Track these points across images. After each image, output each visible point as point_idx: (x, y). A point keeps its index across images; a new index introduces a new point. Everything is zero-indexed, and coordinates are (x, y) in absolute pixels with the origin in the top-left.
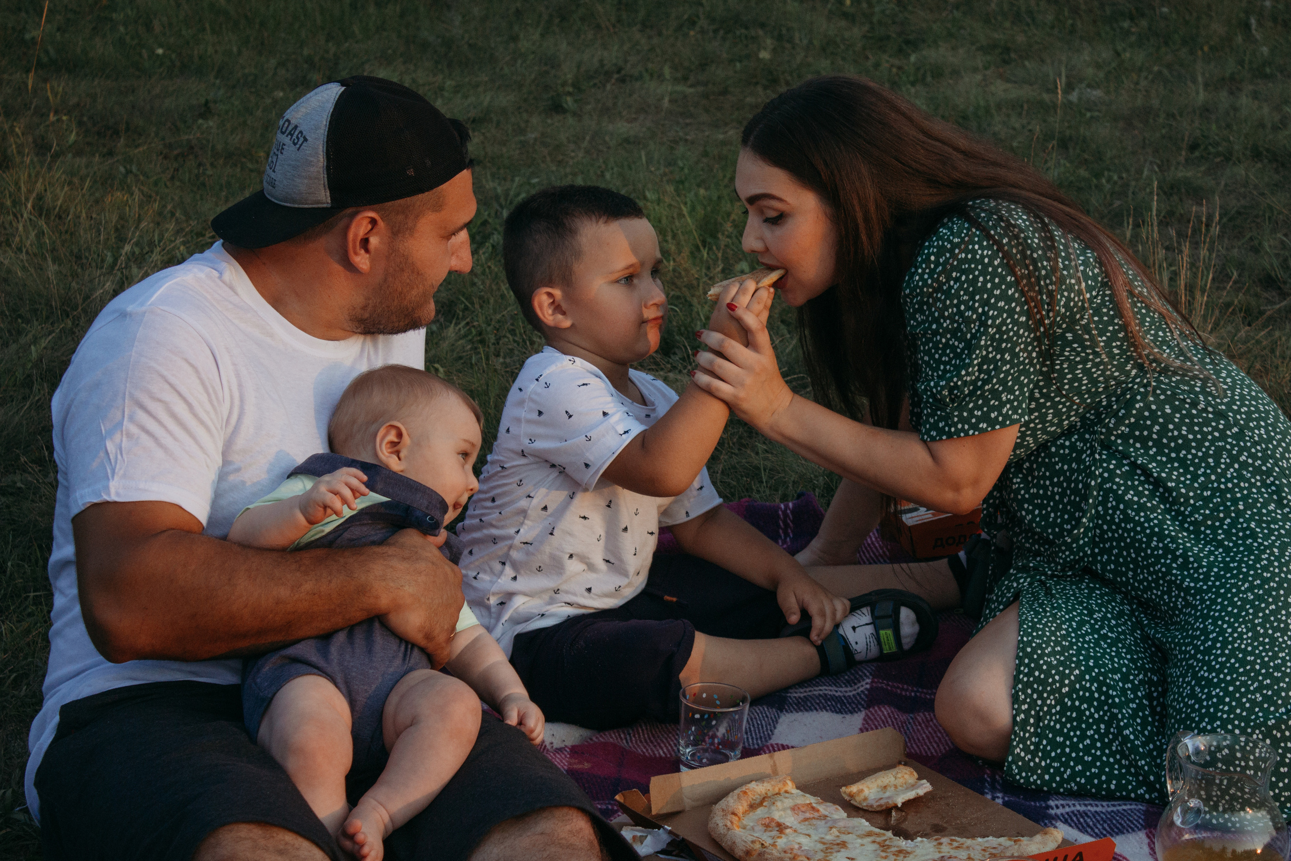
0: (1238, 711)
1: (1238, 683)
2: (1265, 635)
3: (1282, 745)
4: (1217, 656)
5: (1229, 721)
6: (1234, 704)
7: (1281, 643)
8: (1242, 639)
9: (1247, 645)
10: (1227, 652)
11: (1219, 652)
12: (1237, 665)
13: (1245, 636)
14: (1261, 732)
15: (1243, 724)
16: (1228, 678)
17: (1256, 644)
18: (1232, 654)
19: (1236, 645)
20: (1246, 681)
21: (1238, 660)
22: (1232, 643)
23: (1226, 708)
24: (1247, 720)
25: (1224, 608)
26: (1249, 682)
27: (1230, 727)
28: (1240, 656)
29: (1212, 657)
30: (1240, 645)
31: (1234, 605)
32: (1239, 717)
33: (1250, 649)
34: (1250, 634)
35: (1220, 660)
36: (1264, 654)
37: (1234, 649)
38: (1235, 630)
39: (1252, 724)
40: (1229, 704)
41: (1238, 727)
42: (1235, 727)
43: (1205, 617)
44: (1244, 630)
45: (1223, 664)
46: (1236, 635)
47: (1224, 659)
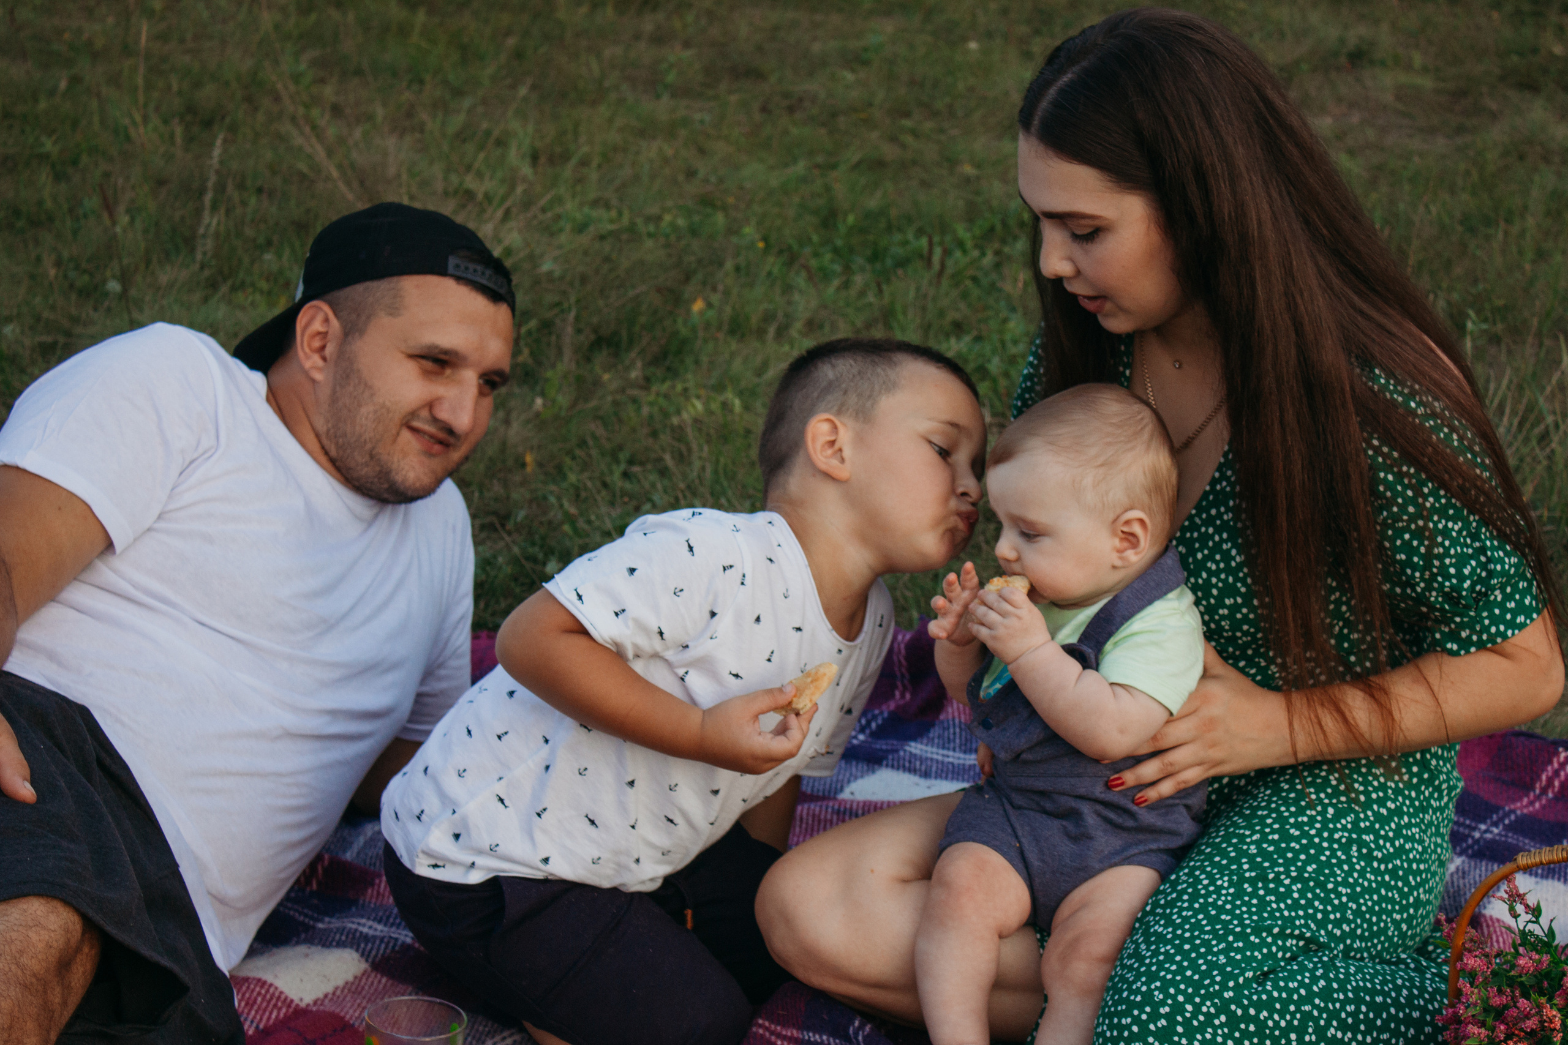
0: (1189, 973)
1: (1198, 942)
2: (1254, 894)
3: (1243, 1026)
4: (1181, 909)
5: (1173, 983)
6: (1185, 964)
7: (1273, 910)
8: (1219, 895)
9: (1226, 902)
10: (1196, 906)
11: (1186, 905)
12: (1204, 922)
13: (1224, 892)
14: (1214, 1005)
15: (1190, 990)
16: (1187, 935)
17: (1238, 903)
18: (1204, 909)
19: (1210, 900)
20: (1209, 941)
21: (1207, 916)
22: (1206, 897)
23: (1174, 967)
24: (1198, 985)
25: (1181, 970)
26: (1214, 942)
27: (1172, 991)
28: (1213, 912)
29: (1175, 910)
30: (1216, 900)
31: (1196, 969)
32: (1188, 981)
33: (1228, 907)
34: (1232, 890)
35: (1184, 913)
36: (1246, 916)
37: (1206, 904)
38: (1213, 882)
39: (1203, 992)
40: (1179, 964)
41: (1184, 992)
42: (1179, 991)
43: (1152, 977)
44: (1226, 885)
45: (1186, 920)
46: (1211, 888)
47: (1190, 913)
